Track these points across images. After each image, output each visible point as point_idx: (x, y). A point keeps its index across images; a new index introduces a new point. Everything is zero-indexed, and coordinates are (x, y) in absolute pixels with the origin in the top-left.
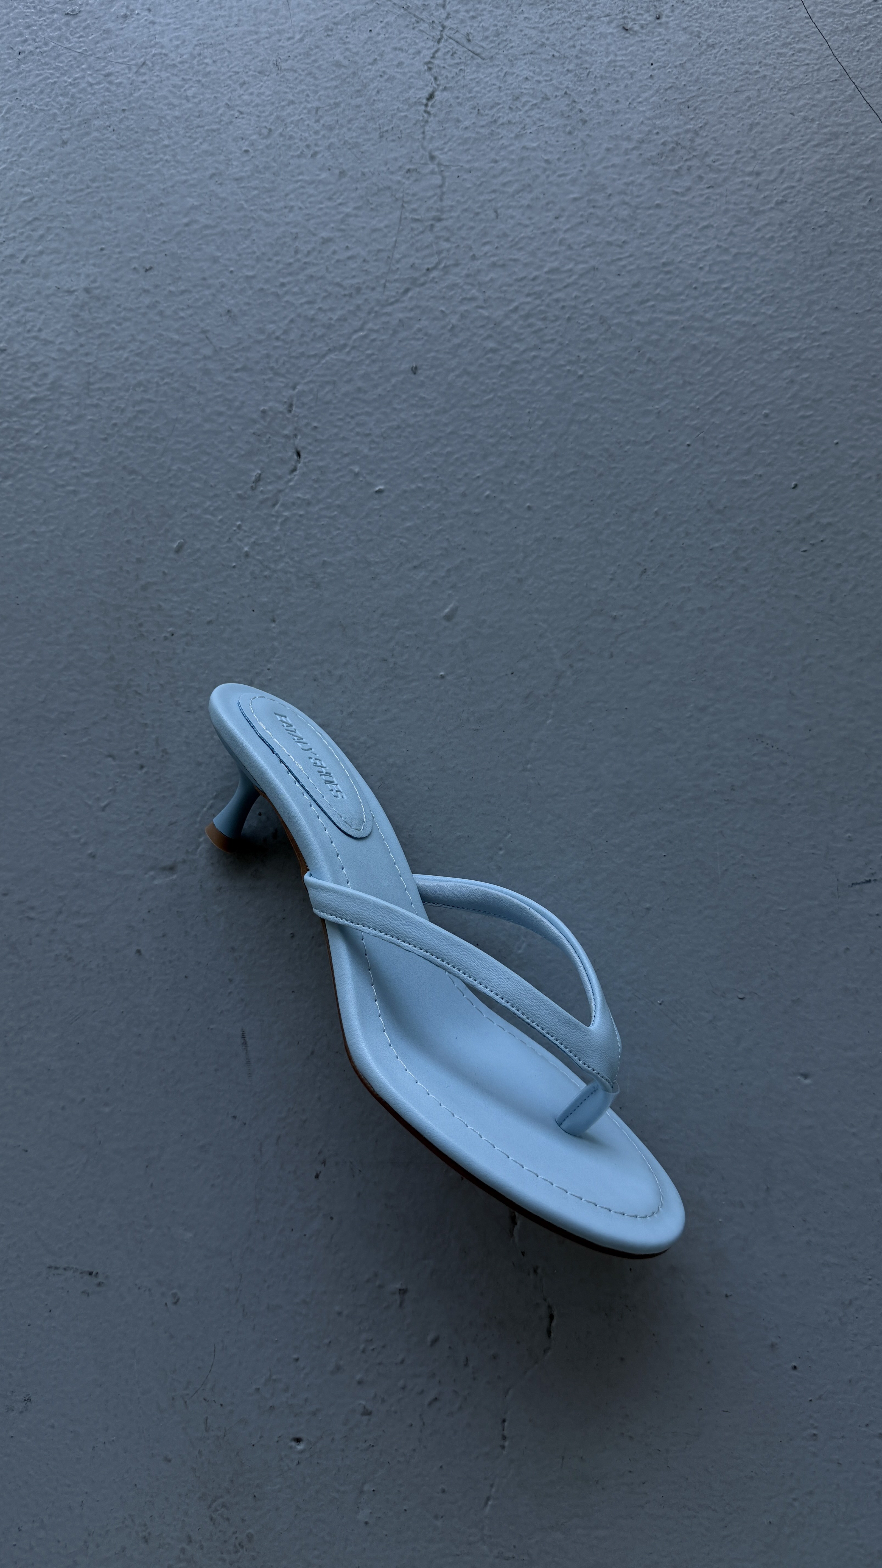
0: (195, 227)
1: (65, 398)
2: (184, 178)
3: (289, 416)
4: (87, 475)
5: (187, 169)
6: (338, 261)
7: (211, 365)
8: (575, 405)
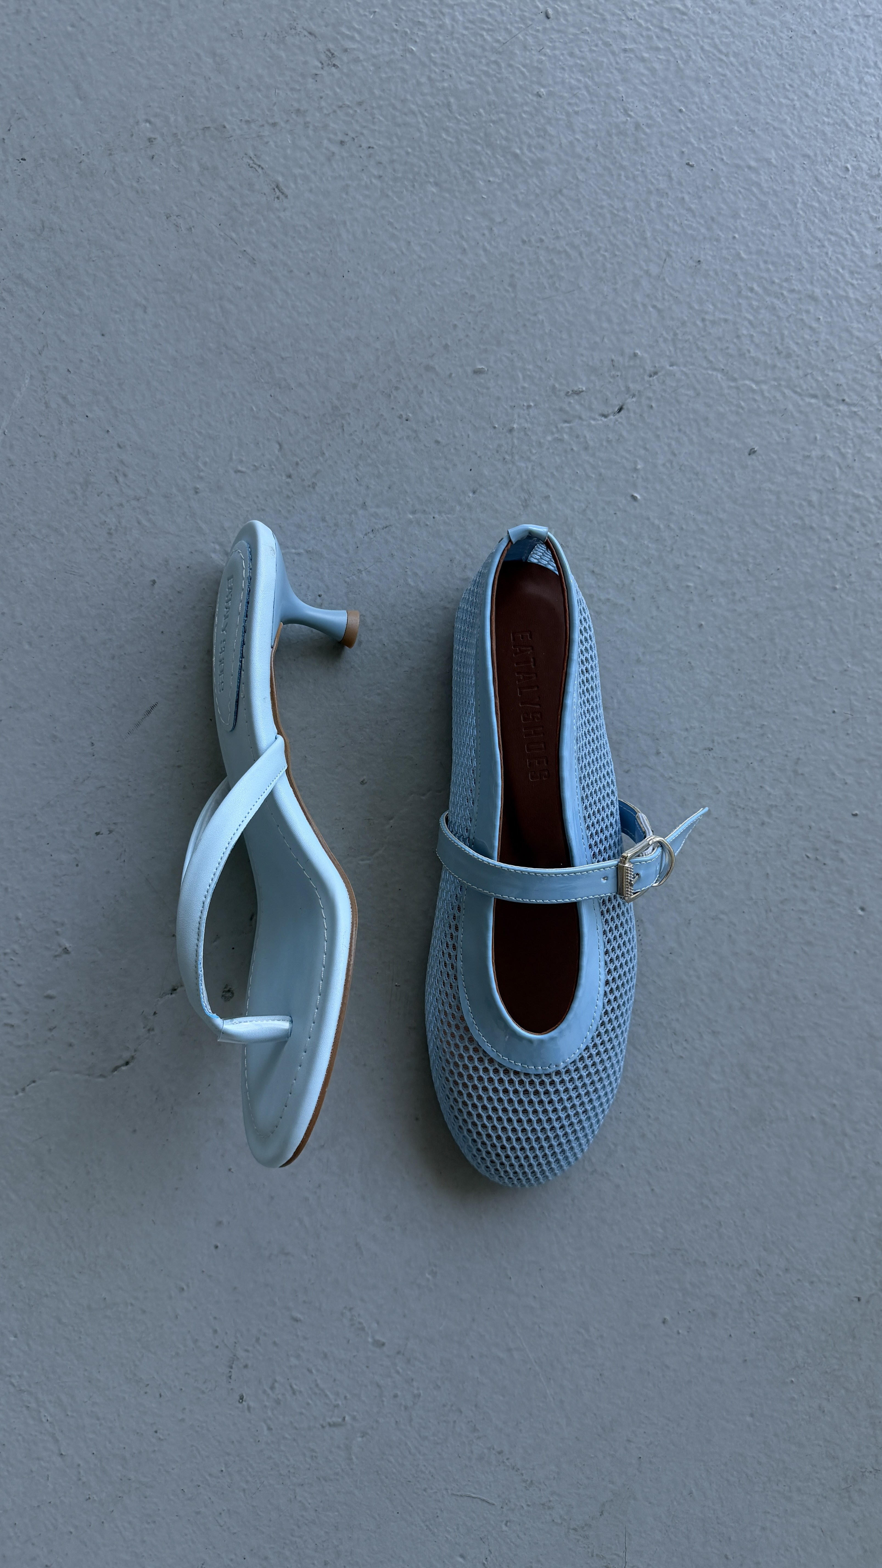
0: (753, 176)
1: (535, 180)
2: (790, 133)
3: (647, 378)
4: (485, 250)
5: (799, 130)
6: (802, 320)
7: (644, 282)
8: (809, 601)
